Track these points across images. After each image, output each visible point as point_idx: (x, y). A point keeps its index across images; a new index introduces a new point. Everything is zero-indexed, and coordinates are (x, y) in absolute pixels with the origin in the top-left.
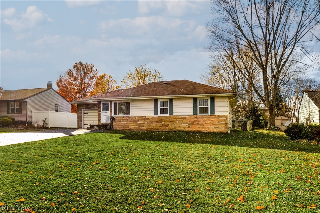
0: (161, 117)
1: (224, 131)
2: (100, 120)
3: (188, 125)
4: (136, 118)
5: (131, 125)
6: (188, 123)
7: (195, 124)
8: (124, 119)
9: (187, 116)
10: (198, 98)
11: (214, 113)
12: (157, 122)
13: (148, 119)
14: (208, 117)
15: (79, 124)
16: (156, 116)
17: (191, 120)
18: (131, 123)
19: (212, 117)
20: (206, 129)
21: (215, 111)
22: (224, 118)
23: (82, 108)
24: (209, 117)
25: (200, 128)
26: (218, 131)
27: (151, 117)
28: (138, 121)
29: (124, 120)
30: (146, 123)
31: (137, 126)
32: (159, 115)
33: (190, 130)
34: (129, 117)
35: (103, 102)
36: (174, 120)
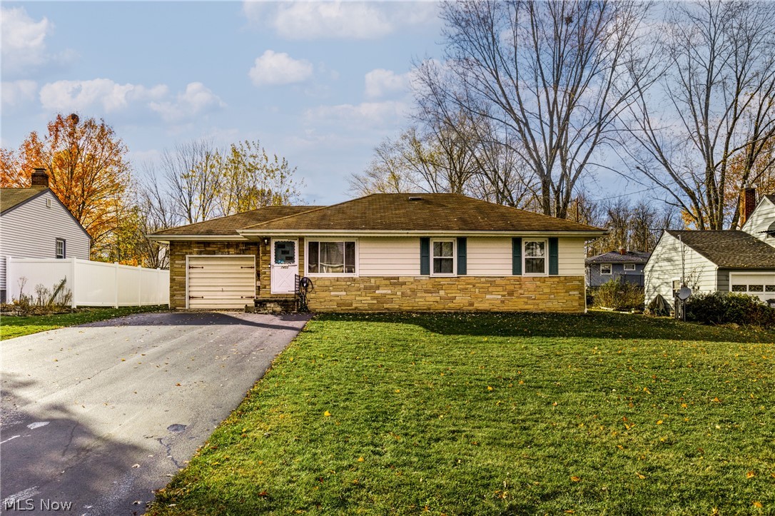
0: (437, 280)
1: (577, 310)
2: (267, 287)
3: (500, 297)
4: (373, 281)
5: (357, 299)
6: (501, 293)
7: (515, 295)
8: (338, 283)
9: (499, 277)
10: (523, 239)
11: (557, 271)
12: (427, 291)
13: (404, 283)
14: (543, 280)
15: (175, 298)
16: (425, 277)
17: (507, 287)
18: (359, 293)
19: (552, 280)
20: (541, 307)
21: (559, 268)
22: (577, 283)
23: (187, 253)
24: (546, 280)
25: (526, 303)
26: (565, 310)
27: (412, 280)
28: (378, 288)
29: (339, 287)
30: (399, 293)
31: (375, 302)
32: (432, 274)
33: (505, 308)
34: (353, 280)
35: (277, 240)
36: (468, 286)
